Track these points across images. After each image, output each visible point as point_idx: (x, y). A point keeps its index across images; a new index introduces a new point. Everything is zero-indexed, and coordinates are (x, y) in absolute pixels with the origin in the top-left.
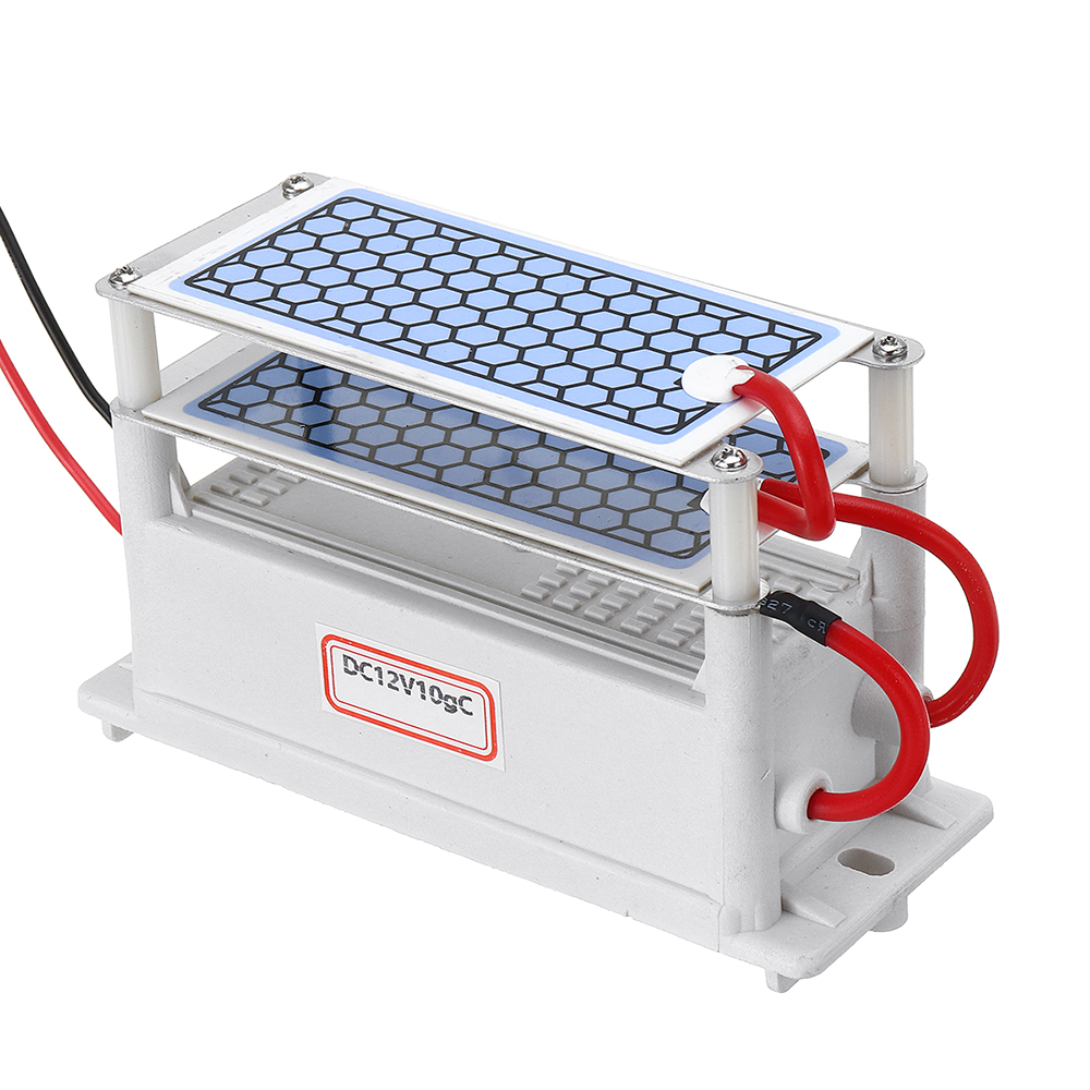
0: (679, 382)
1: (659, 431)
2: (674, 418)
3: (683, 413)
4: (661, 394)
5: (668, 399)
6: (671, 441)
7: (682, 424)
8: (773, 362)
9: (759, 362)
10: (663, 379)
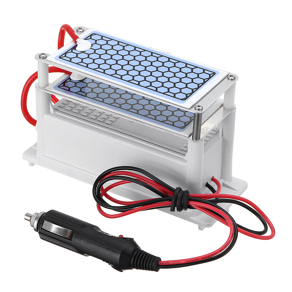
0: (92, 46)
1: (96, 34)
2: (93, 37)
3: (91, 38)
4: (96, 43)
5: (94, 42)
6: (93, 32)
7: (91, 36)
8: (70, 51)
9: (74, 51)
10: (96, 47)
